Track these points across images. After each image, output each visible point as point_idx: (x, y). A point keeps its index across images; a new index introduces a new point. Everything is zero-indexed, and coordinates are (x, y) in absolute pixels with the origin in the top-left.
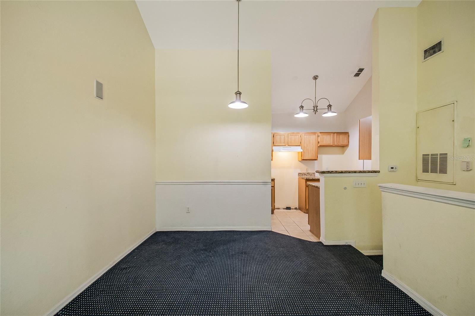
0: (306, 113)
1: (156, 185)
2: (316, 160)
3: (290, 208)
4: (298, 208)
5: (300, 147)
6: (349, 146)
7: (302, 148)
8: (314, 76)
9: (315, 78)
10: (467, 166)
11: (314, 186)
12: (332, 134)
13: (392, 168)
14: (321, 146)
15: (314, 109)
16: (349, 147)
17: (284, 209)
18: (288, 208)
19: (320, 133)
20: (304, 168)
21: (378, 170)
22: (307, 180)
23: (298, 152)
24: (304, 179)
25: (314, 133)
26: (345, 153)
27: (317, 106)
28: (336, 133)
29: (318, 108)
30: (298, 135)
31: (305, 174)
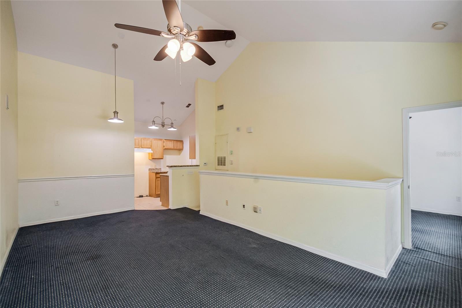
0: (157, 127)
1: (19, 182)
2: (162, 159)
3: (143, 196)
4: (148, 195)
5: (151, 149)
6: (184, 149)
7: (152, 150)
8: (162, 102)
9: (163, 103)
10: (232, 162)
11: (165, 176)
12: (173, 141)
13: (205, 164)
14: (165, 149)
15: (162, 125)
16: (183, 151)
17: (137, 197)
18: (141, 196)
19: (165, 140)
20: (153, 165)
21: (199, 165)
22: (157, 173)
23: (149, 153)
24: (154, 173)
25: (161, 140)
26: (181, 154)
27: (164, 123)
28: (176, 140)
29: (165, 124)
30: (149, 140)
31: (154, 169)
